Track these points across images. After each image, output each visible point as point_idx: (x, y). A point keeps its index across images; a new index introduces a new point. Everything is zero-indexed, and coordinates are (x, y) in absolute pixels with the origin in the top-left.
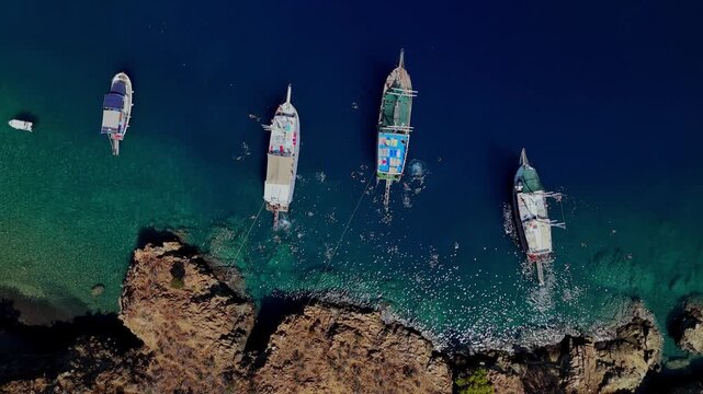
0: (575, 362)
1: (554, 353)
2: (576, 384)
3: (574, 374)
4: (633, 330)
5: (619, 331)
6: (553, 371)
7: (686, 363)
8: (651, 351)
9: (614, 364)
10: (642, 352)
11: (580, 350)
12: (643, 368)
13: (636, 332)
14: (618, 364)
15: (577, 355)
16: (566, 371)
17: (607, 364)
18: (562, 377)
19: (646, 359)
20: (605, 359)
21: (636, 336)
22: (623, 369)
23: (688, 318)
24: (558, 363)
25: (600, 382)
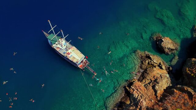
0: (136, 95)
1: (126, 100)
2: (144, 104)
3: (139, 100)
4: (145, 62)
5: (141, 67)
6: (131, 108)
7: (177, 58)
8: (160, 64)
9: (152, 81)
10: (157, 67)
11: (133, 88)
12: (164, 72)
13: (147, 62)
14: (153, 80)
15: (134, 90)
16: (136, 102)
17: (149, 83)
18: (137, 107)
19: (161, 68)
20: (147, 82)
21: (149, 63)
22: (157, 79)
23: (158, 41)
24: (131, 102)
25: (154, 93)
